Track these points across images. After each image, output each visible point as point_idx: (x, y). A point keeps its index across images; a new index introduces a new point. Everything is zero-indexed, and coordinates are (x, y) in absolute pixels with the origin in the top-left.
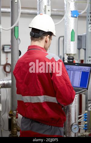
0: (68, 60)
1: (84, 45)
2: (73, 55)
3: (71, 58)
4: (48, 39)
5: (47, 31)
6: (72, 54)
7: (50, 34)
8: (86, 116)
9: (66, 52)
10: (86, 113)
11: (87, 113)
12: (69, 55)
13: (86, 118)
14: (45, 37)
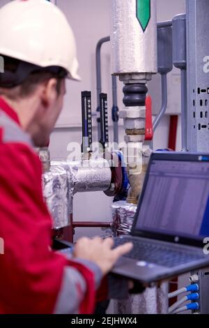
0: (127, 97)
1: (181, 51)
2: (142, 77)
3: (136, 88)
4: (51, 94)
5: (44, 63)
6: (137, 74)
7: (59, 73)
8: (194, 291)
9: (118, 67)
10: (193, 283)
11: (198, 282)
12: (127, 78)
13: (194, 300)
14: (40, 89)
